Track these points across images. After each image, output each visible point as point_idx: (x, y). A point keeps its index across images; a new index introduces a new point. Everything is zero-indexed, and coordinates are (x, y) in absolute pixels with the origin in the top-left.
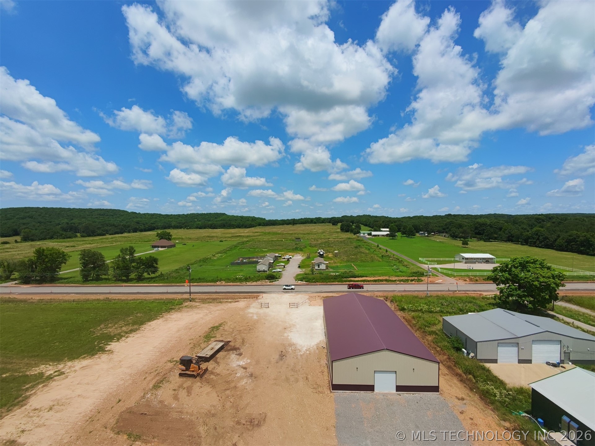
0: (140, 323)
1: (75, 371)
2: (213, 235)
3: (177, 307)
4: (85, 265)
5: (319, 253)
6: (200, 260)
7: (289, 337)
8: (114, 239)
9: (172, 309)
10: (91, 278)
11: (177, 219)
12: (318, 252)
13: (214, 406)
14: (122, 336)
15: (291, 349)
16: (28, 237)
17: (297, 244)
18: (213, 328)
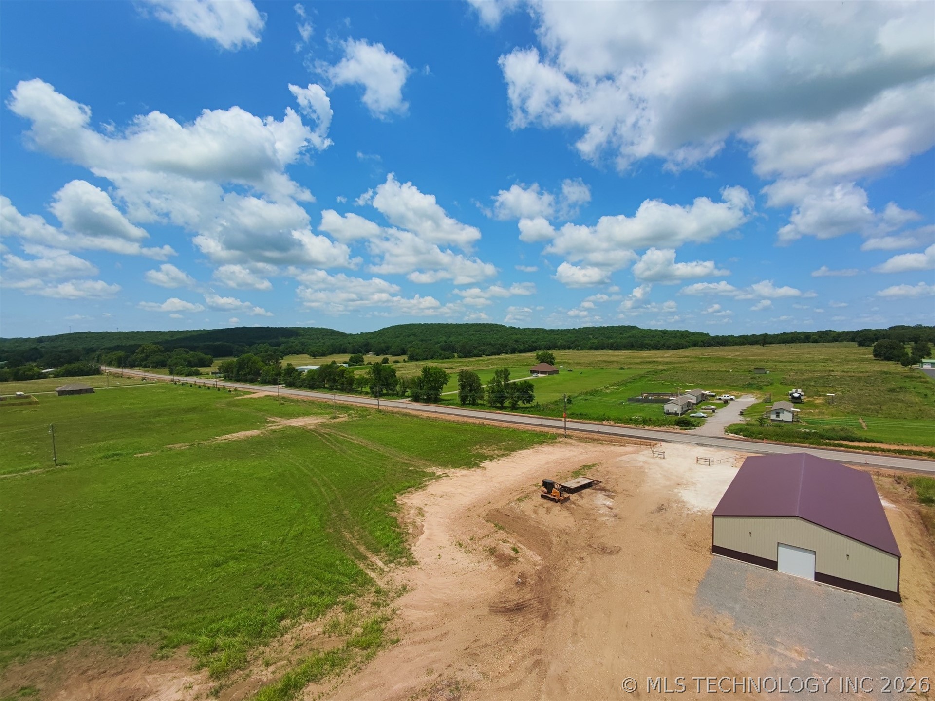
0: (510, 450)
1: (457, 476)
2: (612, 359)
3: (550, 441)
4: (463, 387)
5: (791, 395)
6: (587, 392)
7: (680, 494)
8: (490, 361)
9: (544, 442)
10: (468, 402)
11: (565, 335)
12: (790, 392)
13: (569, 527)
14: (494, 458)
15: (677, 506)
16: (413, 357)
17: (755, 378)
18: (584, 467)
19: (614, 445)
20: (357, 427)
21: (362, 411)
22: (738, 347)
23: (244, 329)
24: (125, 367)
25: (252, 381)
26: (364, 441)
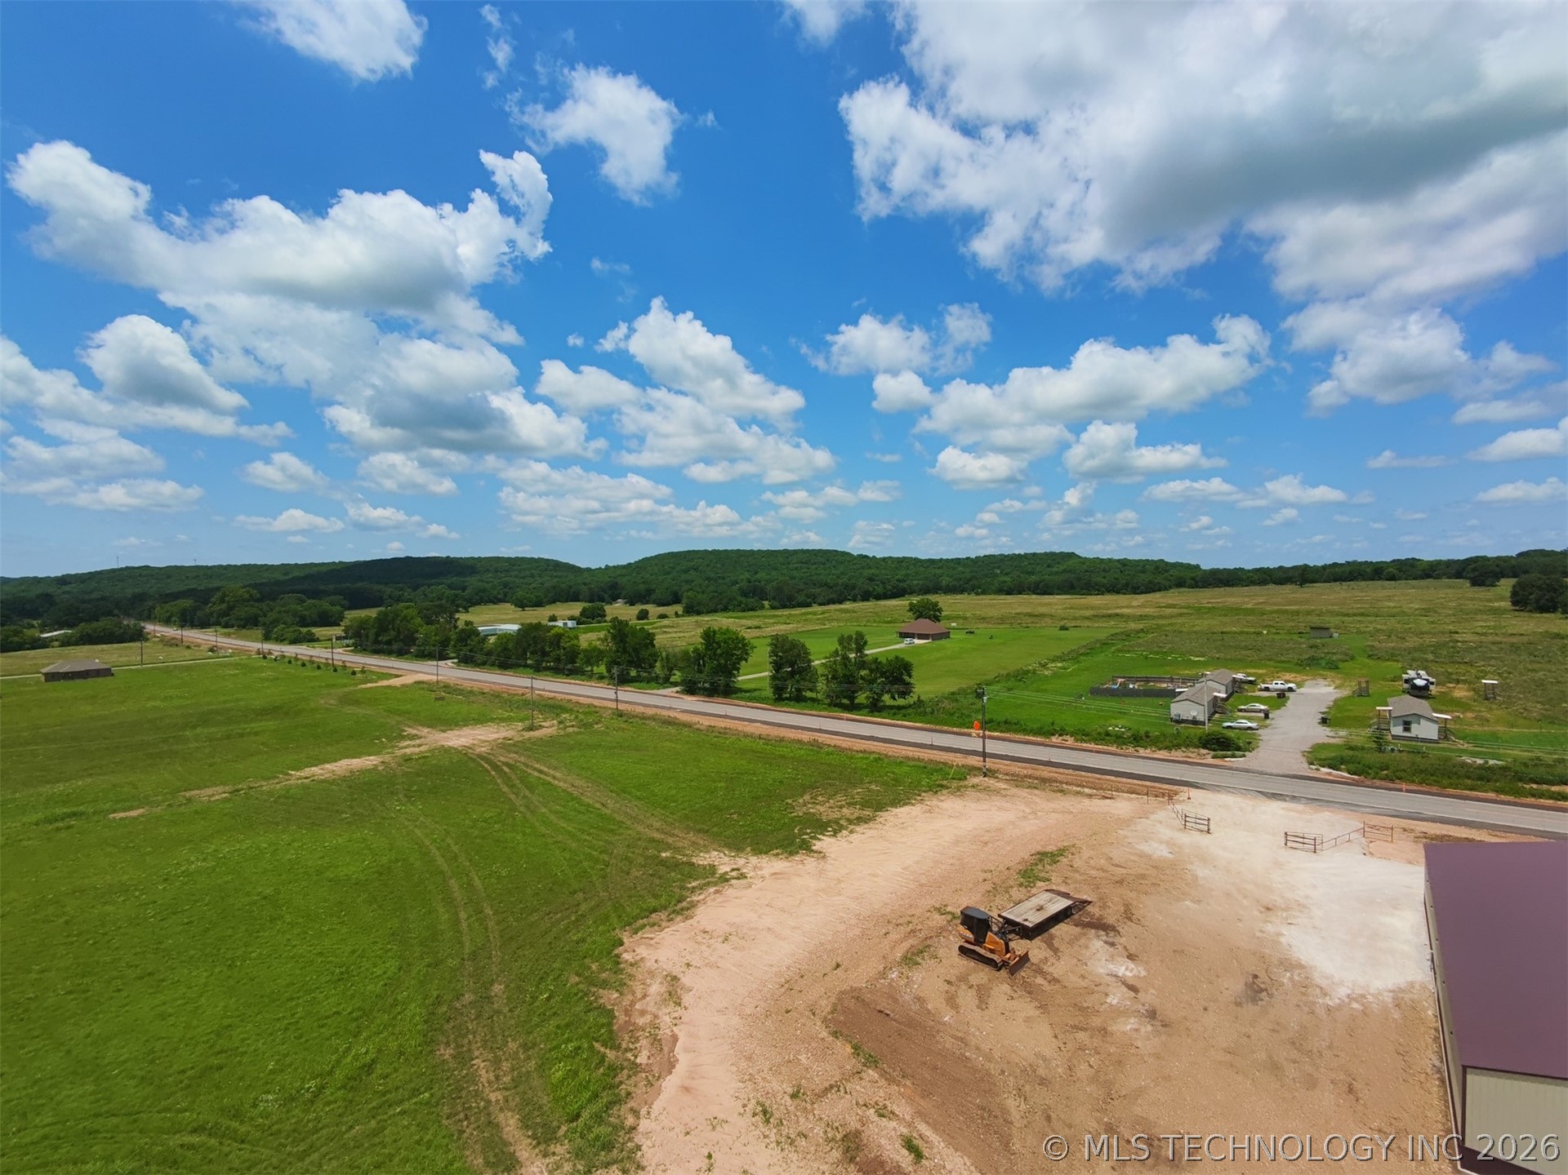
0: (874, 806)
1: (763, 878)
2: (1042, 610)
3: (955, 784)
4: (778, 666)
5: (1407, 681)
6: (1008, 674)
7: (1283, 940)
8: (827, 615)
9: (942, 786)
10: (788, 695)
11: (954, 569)
12: (1404, 676)
14: (842, 828)
15: (1291, 979)
16: (692, 607)
17: (1317, 647)
18: (1042, 856)
19: (1090, 796)
20: (571, 749)
21: (585, 713)
22: (1257, 588)
23: (408, 560)
24: (193, 626)
25: (401, 654)
26: (577, 783)
